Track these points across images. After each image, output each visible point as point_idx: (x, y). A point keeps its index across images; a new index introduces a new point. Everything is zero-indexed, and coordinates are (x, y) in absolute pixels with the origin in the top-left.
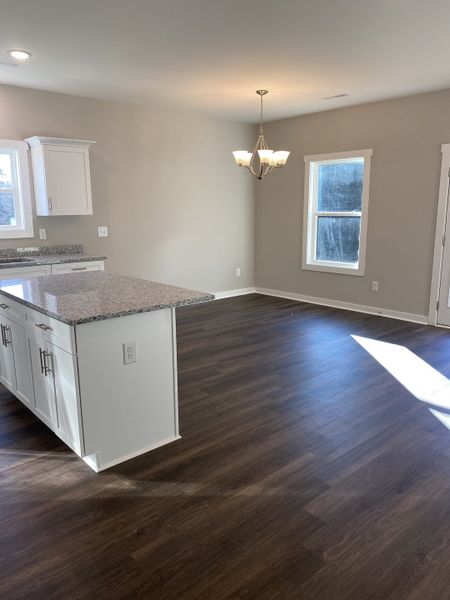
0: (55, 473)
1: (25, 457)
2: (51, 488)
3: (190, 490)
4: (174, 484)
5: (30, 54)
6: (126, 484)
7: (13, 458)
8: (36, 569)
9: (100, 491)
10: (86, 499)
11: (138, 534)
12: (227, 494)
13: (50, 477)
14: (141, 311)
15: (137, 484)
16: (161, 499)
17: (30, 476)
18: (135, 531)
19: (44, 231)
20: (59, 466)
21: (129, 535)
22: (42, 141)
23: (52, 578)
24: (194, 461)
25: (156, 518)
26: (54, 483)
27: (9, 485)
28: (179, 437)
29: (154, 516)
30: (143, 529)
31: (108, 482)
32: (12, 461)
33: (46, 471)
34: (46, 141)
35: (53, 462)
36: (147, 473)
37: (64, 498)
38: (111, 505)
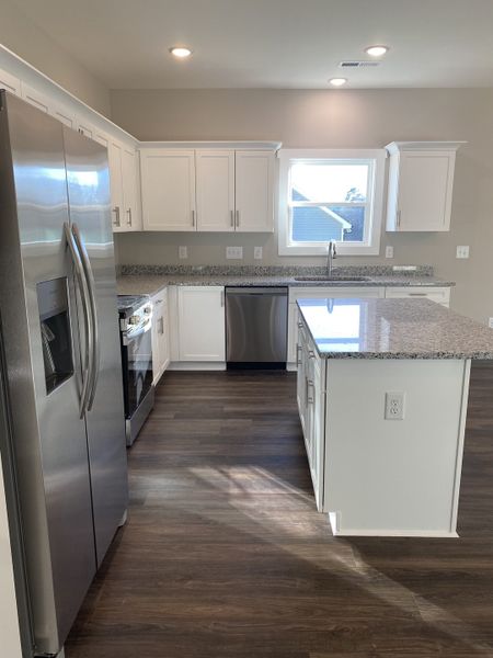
0: (294, 517)
1: (280, 487)
2: (282, 531)
3: (429, 613)
4: (412, 594)
5: (387, 49)
6: (356, 565)
7: (269, 484)
8: (219, 610)
9: (324, 558)
10: (304, 561)
11: (333, 633)
12: (479, 647)
13: (288, 519)
14: (414, 356)
15: (368, 571)
16: (384, 604)
17: (271, 509)
18: (332, 628)
19: (391, 248)
20: (302, 511)
21: (323, 628)
22: (399, 147)
23: (225, 629)
24: (460, 576)
25: (365, 627)
26: (286, 526)
27: (250, 510)
28: (455, 535)
29: (363, 622)
30: (342, 630)
31: (339, 552)
32: (266, 487)
33: (287, 510)
34: (404, 146)
35: (301, 503)
36: (388, 562)
37: (287, 548)
38: (326, 581)
